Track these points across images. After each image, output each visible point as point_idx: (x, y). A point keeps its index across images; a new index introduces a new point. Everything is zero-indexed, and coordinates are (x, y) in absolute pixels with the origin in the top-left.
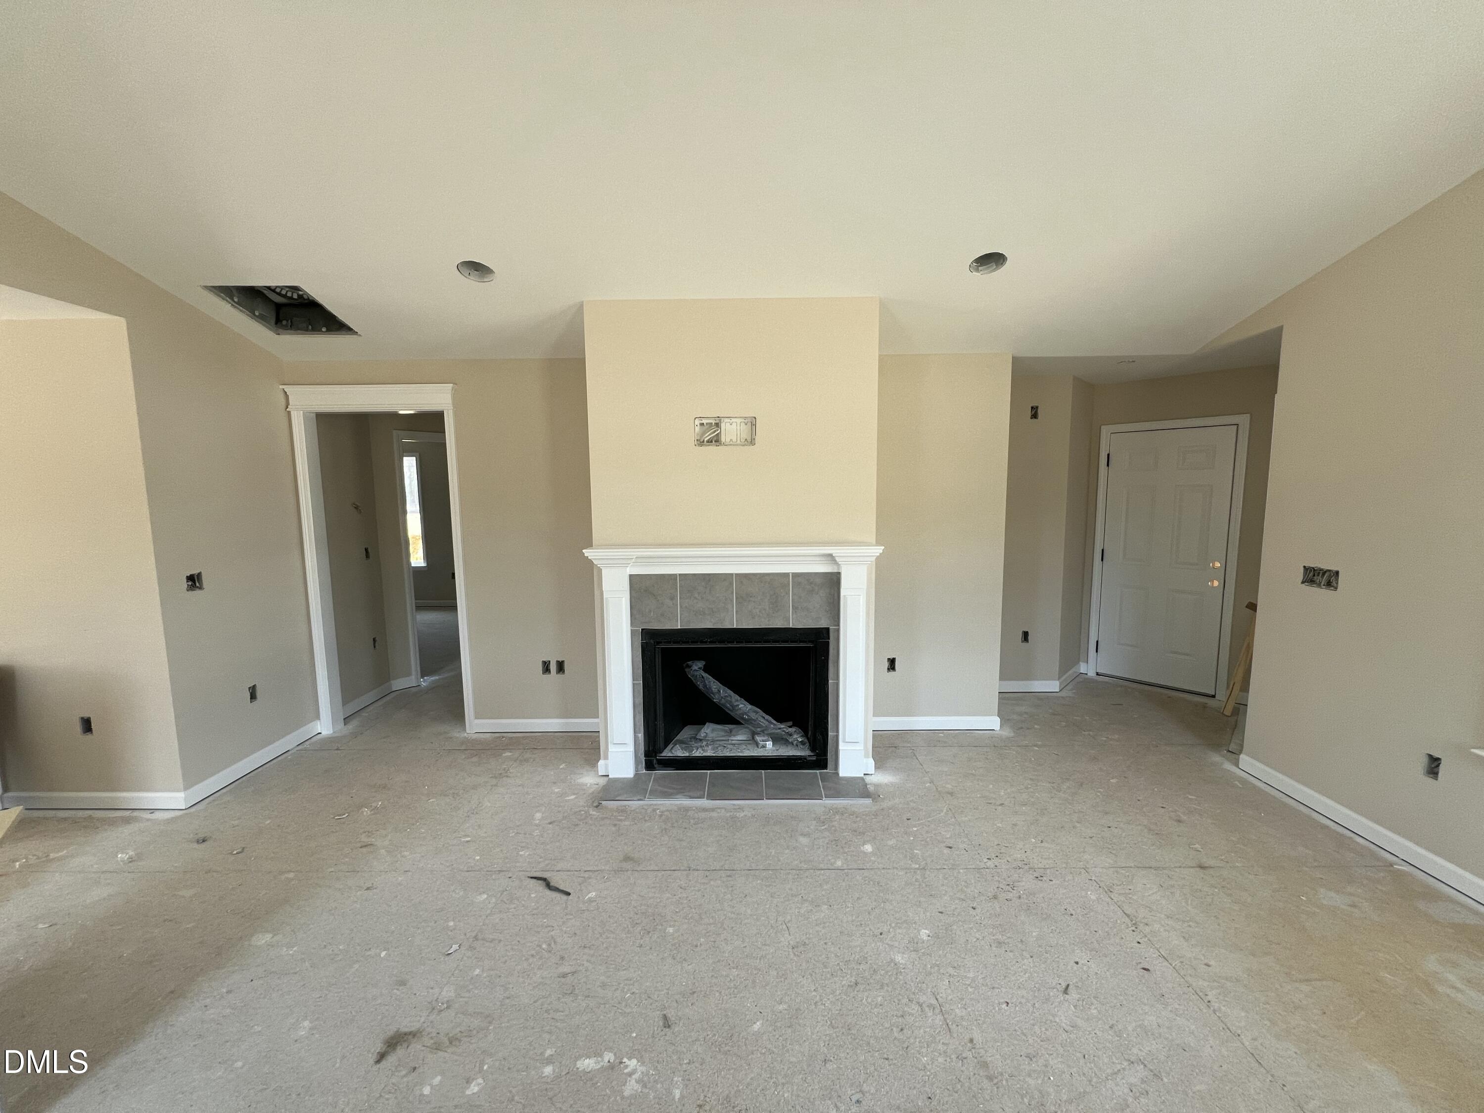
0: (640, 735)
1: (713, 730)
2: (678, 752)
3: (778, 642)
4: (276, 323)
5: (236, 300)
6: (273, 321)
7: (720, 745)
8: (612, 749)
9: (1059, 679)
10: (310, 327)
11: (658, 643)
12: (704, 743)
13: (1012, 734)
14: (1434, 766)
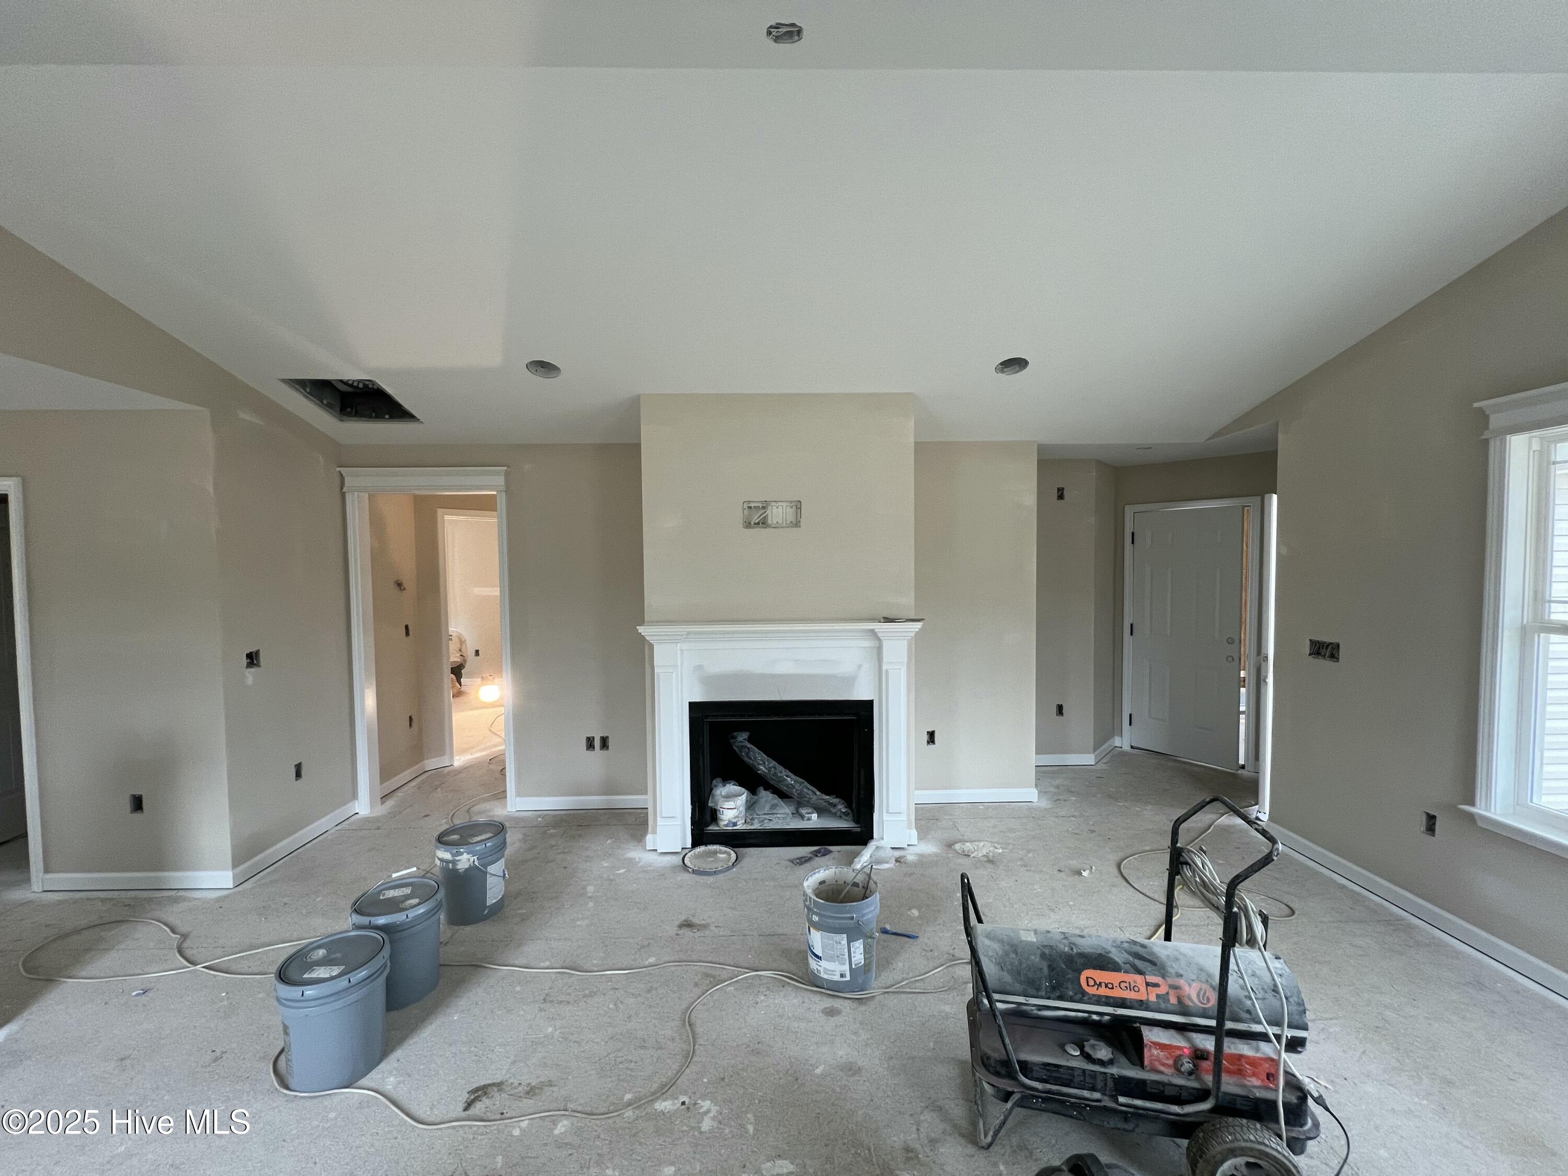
4: (341, 410)
5: (308, 390)
6: (338, 409)
8: (660, 822)
9: (1095, 750)
10: (374, 414)
11: (707, 717)
13: (1050, 806)
14: (1431, 823)
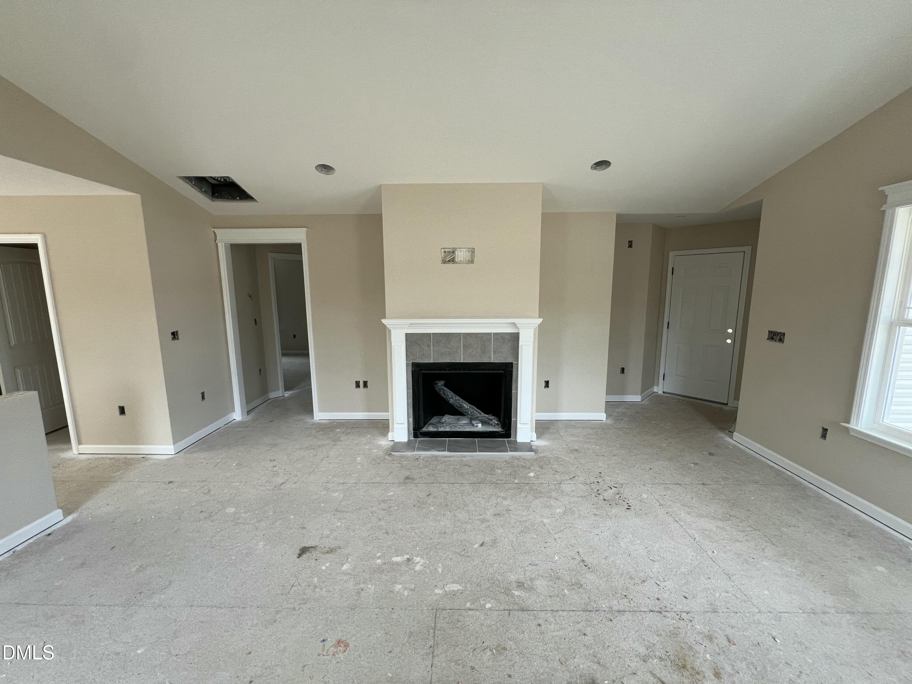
0: (411, 419)
1: (449, 418)
2: (431, 429)
3: (485, 370)
4: (212, 195)
5: (193, 183)
6: (211, 194)
7: (453, 426)
8: (395, 426)
9: (642, 393)
10: (230, 197)
11: (421, 370)
12: (445, 425)
13: (612, 423)
14: (825, 433)
